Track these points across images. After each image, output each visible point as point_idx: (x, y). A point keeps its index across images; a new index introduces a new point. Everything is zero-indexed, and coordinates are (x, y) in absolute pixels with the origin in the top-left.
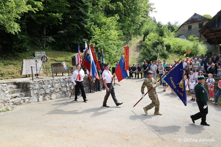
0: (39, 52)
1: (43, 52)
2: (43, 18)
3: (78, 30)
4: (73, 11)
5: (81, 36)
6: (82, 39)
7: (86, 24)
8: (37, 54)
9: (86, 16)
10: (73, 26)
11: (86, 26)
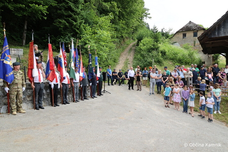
0: (16, 49)
1: (20, 49)
2: (24, 10)
3: (66, 28)
4: (61, 5)
5: (69, 35)
6: (69, 37)
7: (76, 21)
8: (13, 51)
9: (76, 12)
10: (60, 22)
11: (75, 23)
